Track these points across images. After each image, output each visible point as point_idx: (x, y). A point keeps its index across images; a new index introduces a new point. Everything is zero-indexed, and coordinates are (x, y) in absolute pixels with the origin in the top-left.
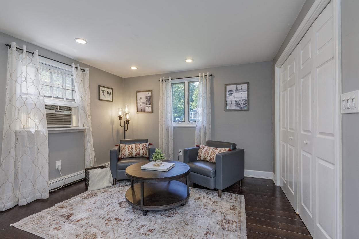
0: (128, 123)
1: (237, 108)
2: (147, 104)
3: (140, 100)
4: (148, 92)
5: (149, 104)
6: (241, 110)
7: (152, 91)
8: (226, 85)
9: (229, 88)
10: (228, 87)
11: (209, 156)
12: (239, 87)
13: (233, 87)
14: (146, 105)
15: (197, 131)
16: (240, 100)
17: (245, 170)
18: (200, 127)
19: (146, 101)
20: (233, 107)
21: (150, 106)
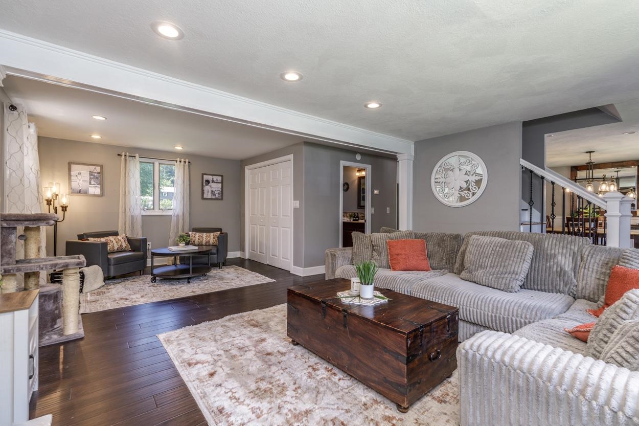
0: (66, 210)
1: (214, 197)
2: (92, 183)
3: (76, 176)
4: (94, 167)
5: (95, 183)
6: (217, 199)
7: (102, 167)
8: (203, 174)
9: (206, 177)
10: (204, 176)
11: (205, 240)
12: (215, 178)
13: (210, 178)
14: (90, 183)
15: (174, 219)
16: (215, 190)
17: (228, 253)
18: (178, 216)
19: (90, 178)
20: (209, 196)
21: (99, 186)
